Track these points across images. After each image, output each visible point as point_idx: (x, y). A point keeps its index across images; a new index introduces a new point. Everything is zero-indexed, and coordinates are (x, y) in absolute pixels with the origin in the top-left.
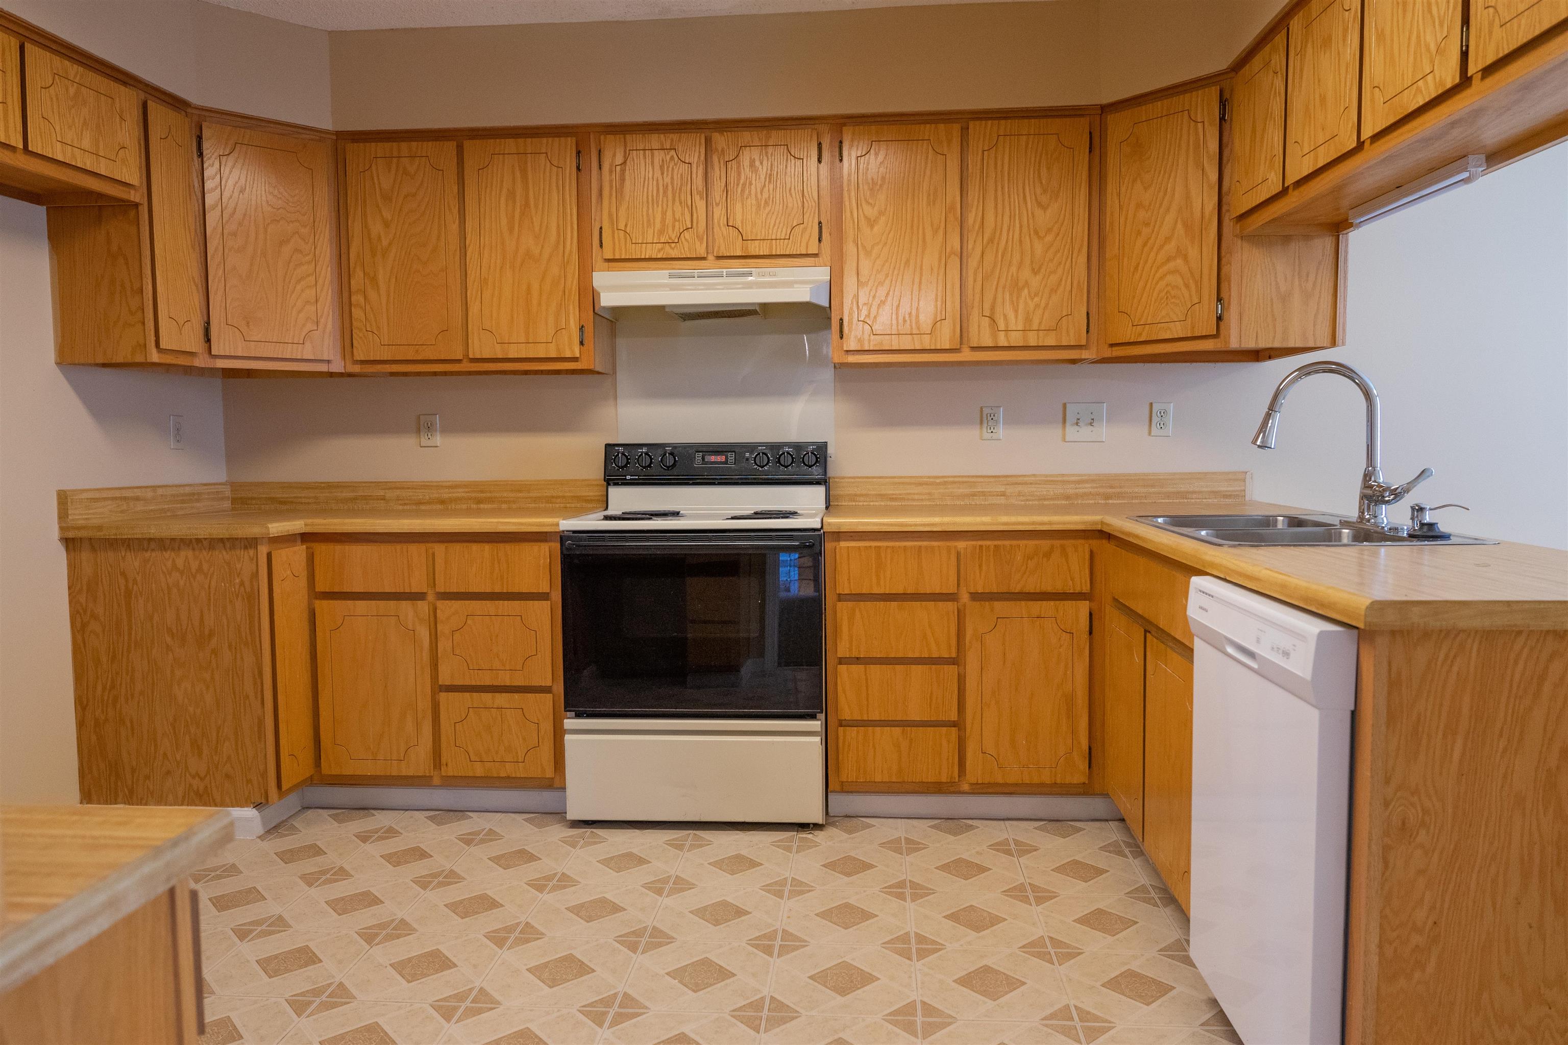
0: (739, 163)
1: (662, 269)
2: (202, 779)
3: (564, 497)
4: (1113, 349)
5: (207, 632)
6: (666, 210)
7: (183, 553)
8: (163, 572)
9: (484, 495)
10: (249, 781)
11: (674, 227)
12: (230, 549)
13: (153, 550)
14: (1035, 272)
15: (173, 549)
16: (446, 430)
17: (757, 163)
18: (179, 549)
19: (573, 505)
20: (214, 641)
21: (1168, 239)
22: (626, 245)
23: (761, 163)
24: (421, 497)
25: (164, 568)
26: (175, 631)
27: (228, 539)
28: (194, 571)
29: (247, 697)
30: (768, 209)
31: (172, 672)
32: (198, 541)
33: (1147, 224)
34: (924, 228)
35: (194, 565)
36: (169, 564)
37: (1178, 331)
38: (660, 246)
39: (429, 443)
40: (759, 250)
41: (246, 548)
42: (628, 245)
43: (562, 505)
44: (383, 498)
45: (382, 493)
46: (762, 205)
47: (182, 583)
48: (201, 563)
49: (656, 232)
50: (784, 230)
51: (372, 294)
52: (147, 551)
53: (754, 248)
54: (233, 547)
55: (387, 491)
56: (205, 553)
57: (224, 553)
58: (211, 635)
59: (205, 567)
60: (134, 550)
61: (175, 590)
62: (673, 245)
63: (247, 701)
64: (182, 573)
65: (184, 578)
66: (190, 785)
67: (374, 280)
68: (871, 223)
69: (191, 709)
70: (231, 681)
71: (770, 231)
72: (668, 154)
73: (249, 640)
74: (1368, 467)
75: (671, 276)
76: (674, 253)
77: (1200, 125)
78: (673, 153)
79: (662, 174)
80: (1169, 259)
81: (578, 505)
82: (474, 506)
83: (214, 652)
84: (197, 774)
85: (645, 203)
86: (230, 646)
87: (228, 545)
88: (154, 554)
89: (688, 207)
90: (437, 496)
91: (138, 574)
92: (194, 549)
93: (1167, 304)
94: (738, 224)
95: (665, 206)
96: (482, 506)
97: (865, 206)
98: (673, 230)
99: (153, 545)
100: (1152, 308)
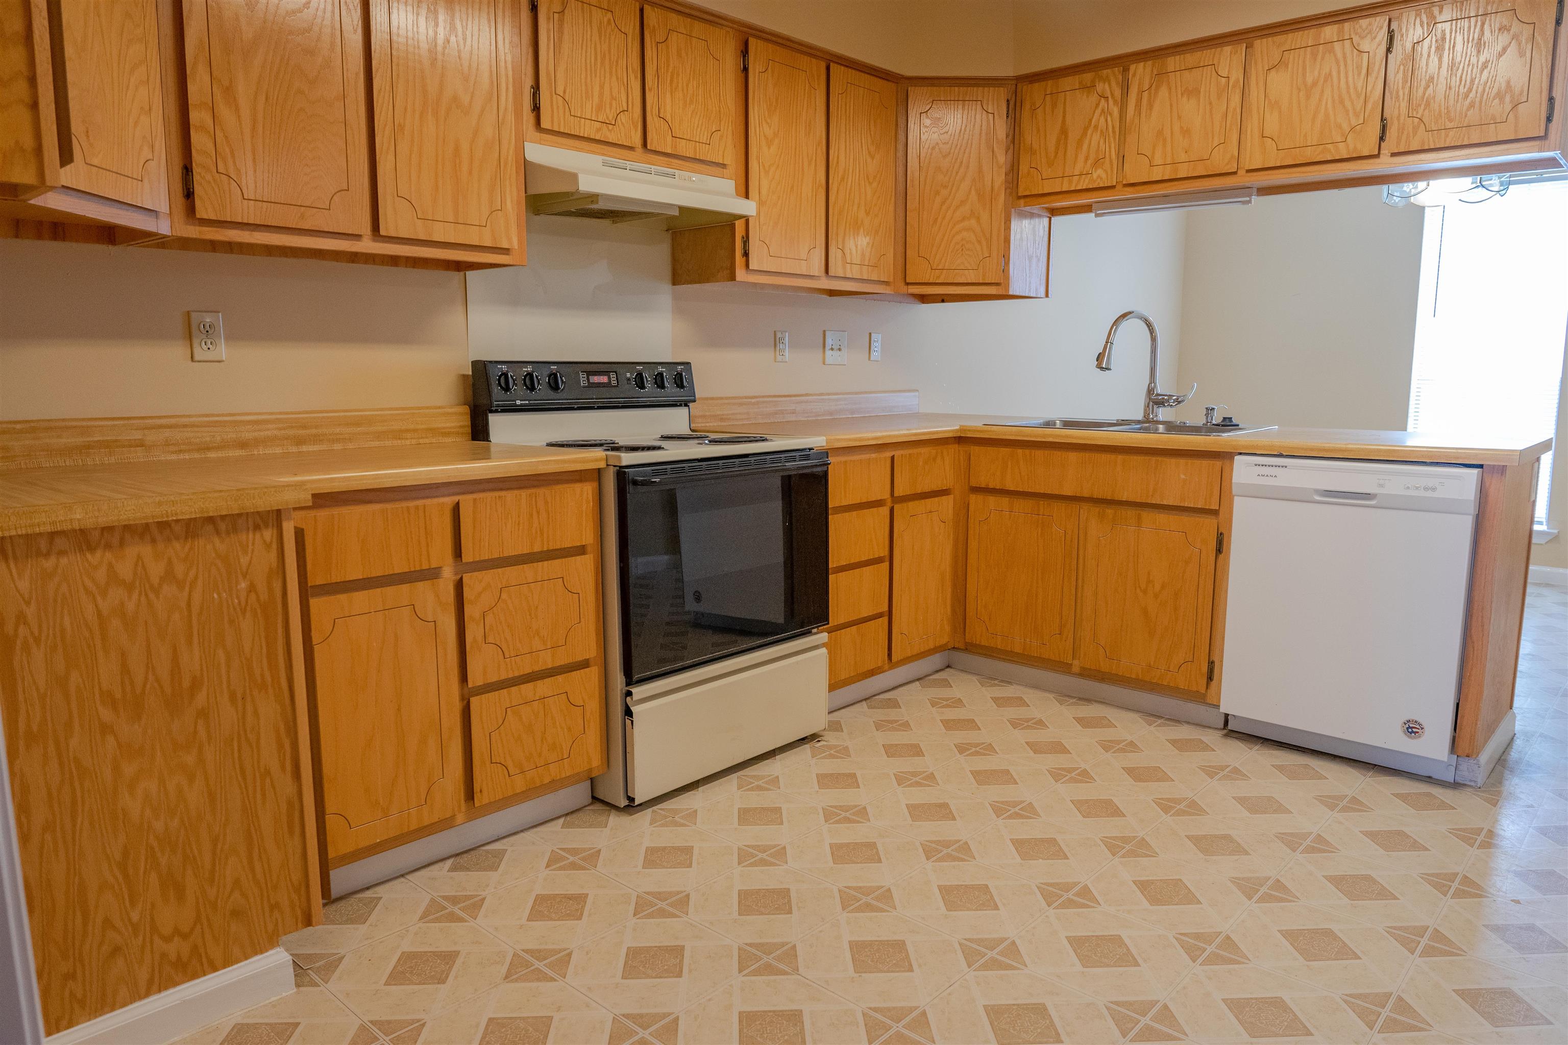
0: (667, 47)
1: (598, 154)
2: (185, 936)
3: (415, 430)
4: (910, 287)
5: (186, 683)
6: (604, 83)
7: (132, 551)
8: (88, 592)
9: (308, 432)
10: (275, 906)
11: (611, 104)
12: (228, 533)
13: (61, 553)
14: (868, 214)
15: (108, 546)
16: (233, 337)
17: (683, 54)
18: (122, 544)
19: (427, 441)
20: (201, 699)
21: (963, 203)
22: (564, 115)
23: (687, 54)
24: (208, 439)
25: (89, 584)
26: (118, 695)
27: (223, 517)
28: (155, 581)
29: (268, 772)
30: (692, 107)
31: (116, 769)
32: (163, 525)
33: (946, 187)
34: (803, 158)
35: (156, 570)
36: (101, 575)
37: (971, 277)
38: (598, 125)
39: (210, 356)
40: (686, 151)
41: (257, 528)
42: (566, 117)
43: (414, 442)
44: (141, 444)
45: (137, 435)
46: (688, 102)
47: (131, 606)
48: (170, 562)
49: (594, 107)
50: (706, 133)
51: (225, 112)
52: (47, 555)
53: (685, 149)
54: (235, 529)
55: (146, 432)
56: (177, 545)
57: (217, 540)
58: (196, 684)
59: (179, 569)
60: (15, 558)
61: (115, 623)
62: (611, 127)
63: (268, 780)
64: (130, 588)
65: (135, 596)
66: (164, 955)
67: (229, 91)
68: (769, 143)
69: (159, 826)
70: (236, 755)
71: (695, 132)
72: (606, 16)
73: (269, 679)
74: (1150, 383)
75: (605, 164)
76: (612, 138)
77: (991, 116)
78: (609, 15)
79: (600, 38)
80: (963, 219)
81: (434, 440)
82: (294, 449)
83: (203, 714)
84: (177, 932)
85: (584, 69)
86: (233, 697)
87: (222, 526)
88: (64, 561)
89: (624, 85)
90: (234, 436)
91: (28, 603)
92: (153, 541)
93: (962, 254)
94: (668, 118)
95: (602, 78)
96: (304, 448)
97: (765, 125)
98: (611, 109)
99: (60, 542)
100: (949, 257)
